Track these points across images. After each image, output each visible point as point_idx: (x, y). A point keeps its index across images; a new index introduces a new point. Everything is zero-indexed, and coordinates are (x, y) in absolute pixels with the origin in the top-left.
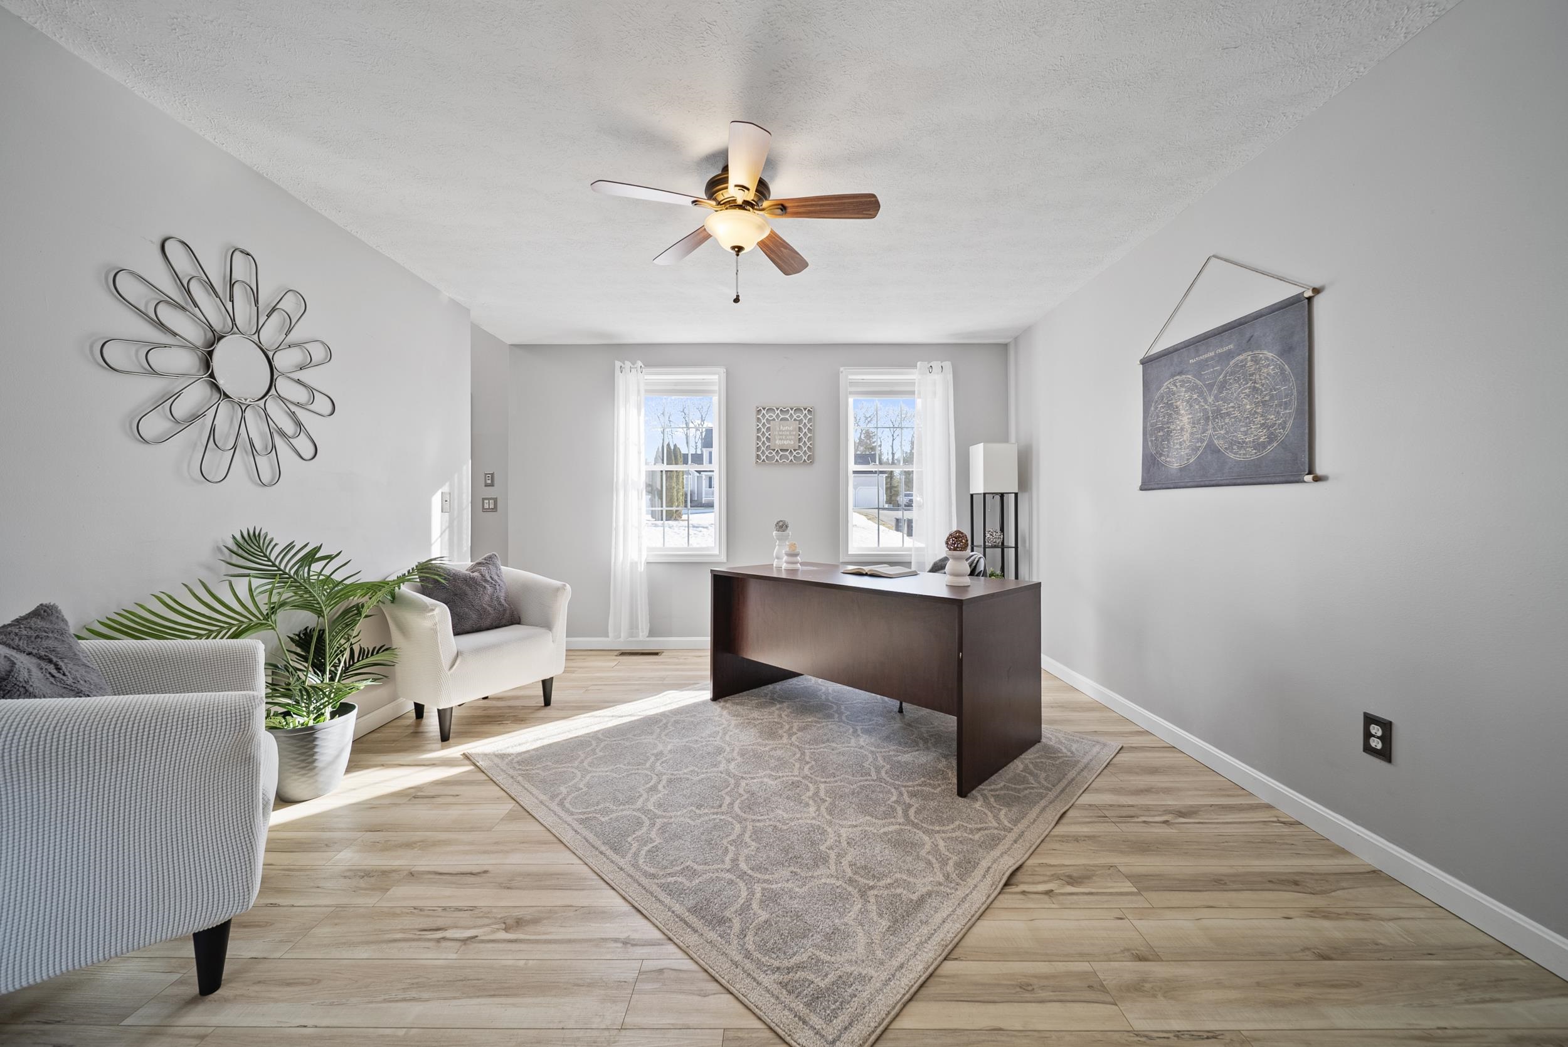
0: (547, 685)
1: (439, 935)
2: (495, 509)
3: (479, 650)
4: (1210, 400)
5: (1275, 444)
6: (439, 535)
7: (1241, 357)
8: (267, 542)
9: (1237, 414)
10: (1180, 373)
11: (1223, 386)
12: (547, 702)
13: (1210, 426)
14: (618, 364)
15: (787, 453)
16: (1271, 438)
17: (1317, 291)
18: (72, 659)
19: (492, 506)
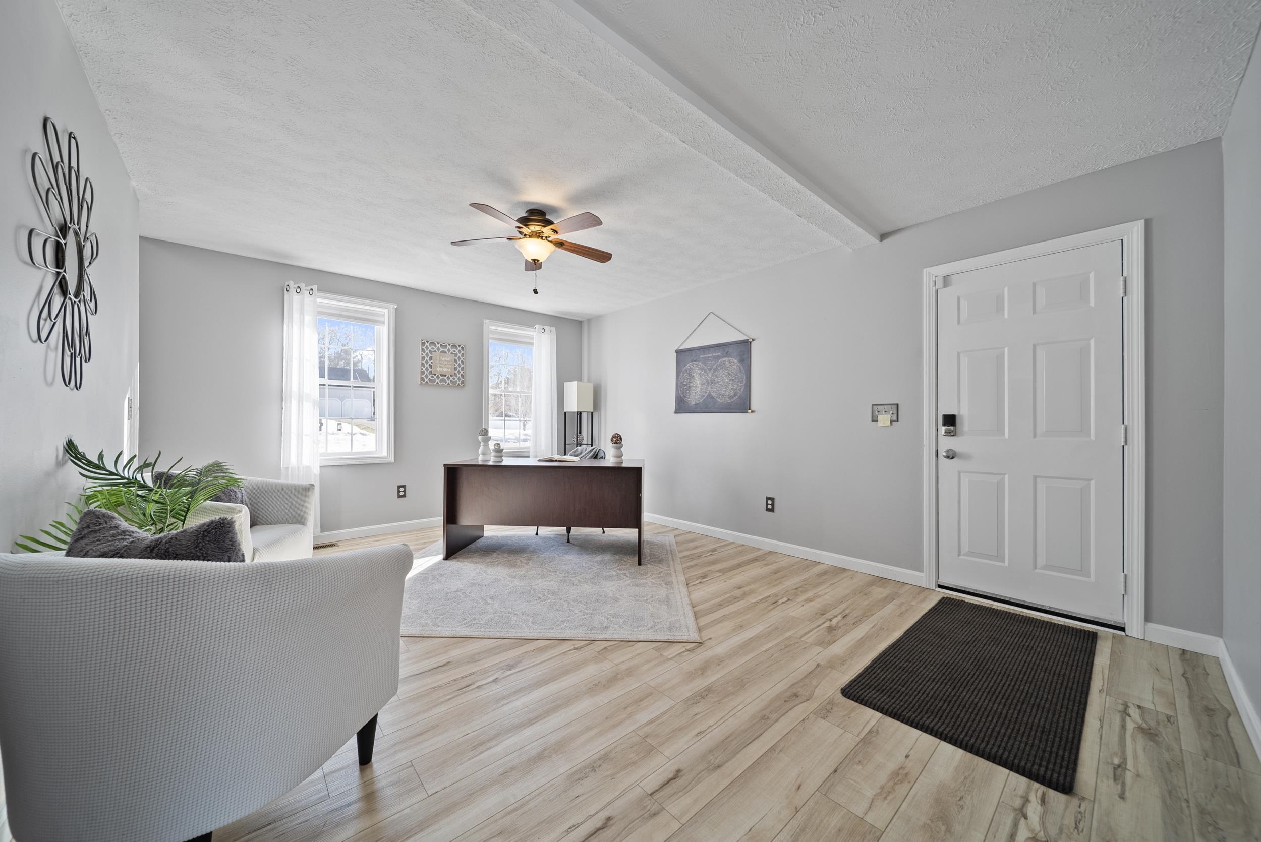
1: (473, 687)
3: (269, 545)
4: (710, 375)
5: (737, 397)
7: (724, 359)
9: (721, 383)
10: (695, 361)
11: (716, 370)
13: (710, 387)
15: (445, 378)
16: (735, 394)
17: (753, 340)
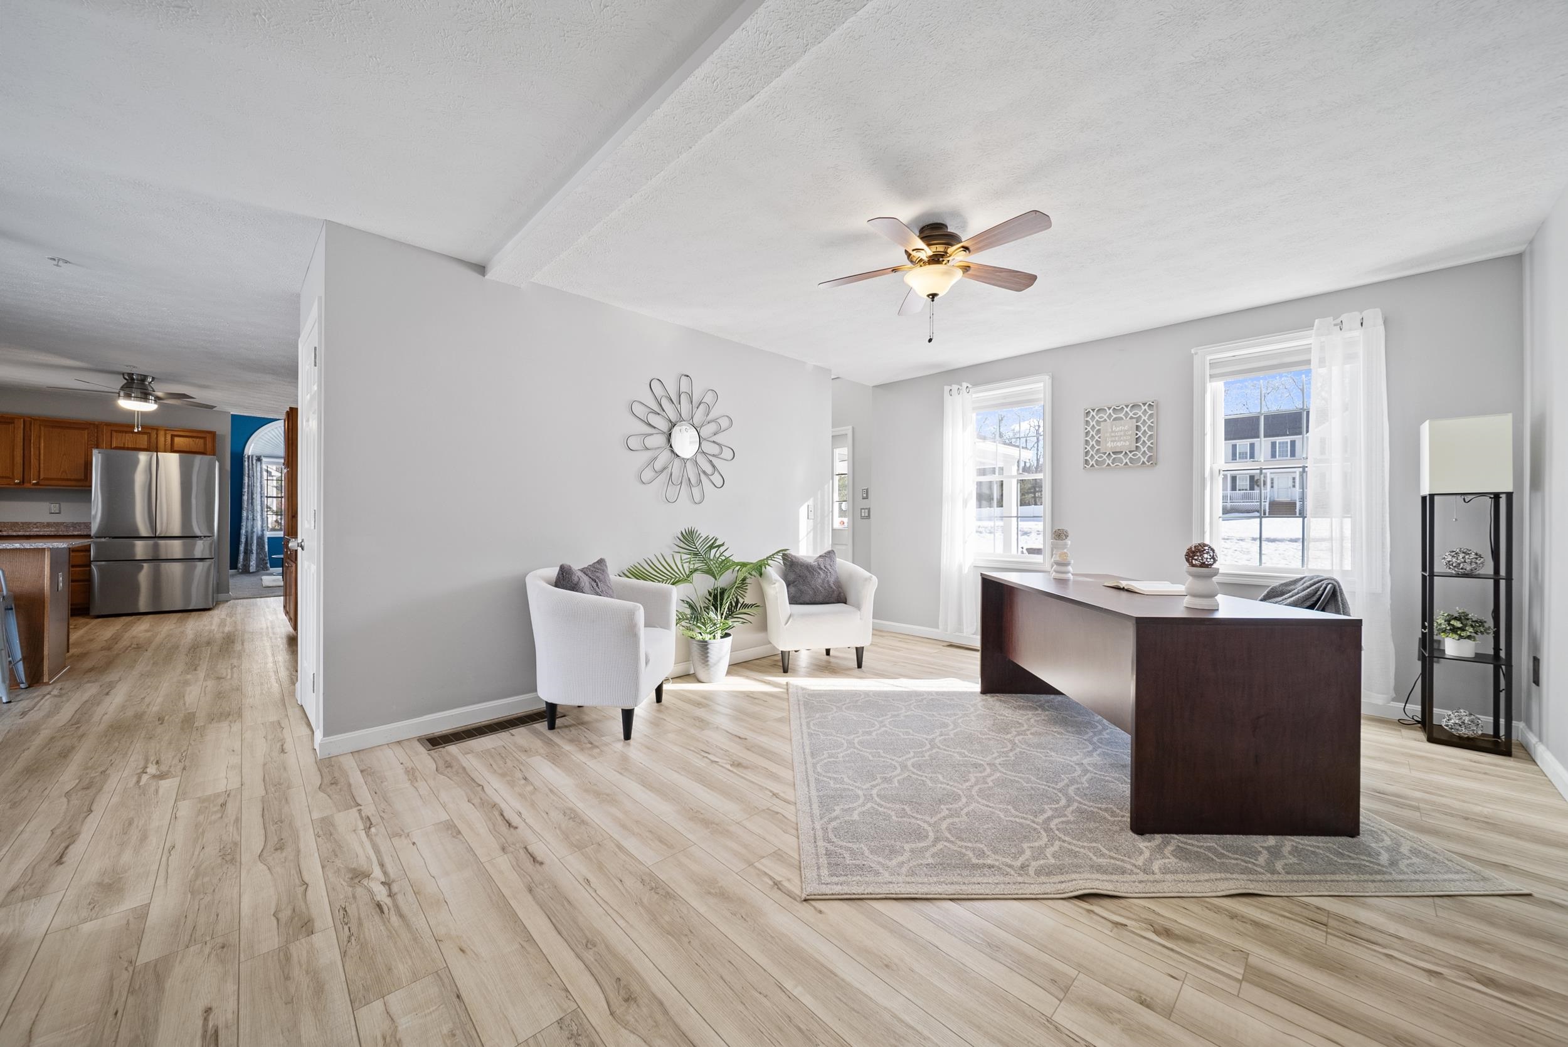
0: (859, 652)
1: (706, 755)
2: (869, 517)
3: (804, 615)
6: (806, 534)
8: (697, 535)
12: (860, 666)
14: (947, 388)
15: (1121, 456)
18: (603, 582)
19: (867, 515)
